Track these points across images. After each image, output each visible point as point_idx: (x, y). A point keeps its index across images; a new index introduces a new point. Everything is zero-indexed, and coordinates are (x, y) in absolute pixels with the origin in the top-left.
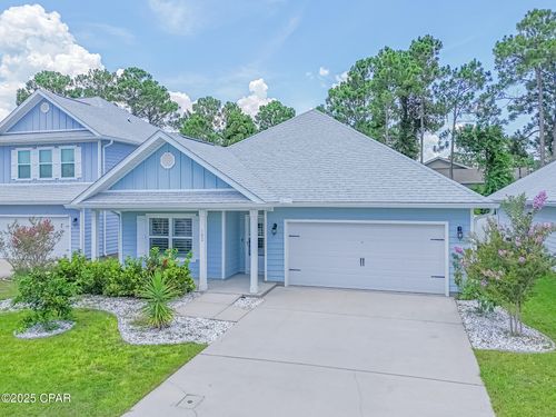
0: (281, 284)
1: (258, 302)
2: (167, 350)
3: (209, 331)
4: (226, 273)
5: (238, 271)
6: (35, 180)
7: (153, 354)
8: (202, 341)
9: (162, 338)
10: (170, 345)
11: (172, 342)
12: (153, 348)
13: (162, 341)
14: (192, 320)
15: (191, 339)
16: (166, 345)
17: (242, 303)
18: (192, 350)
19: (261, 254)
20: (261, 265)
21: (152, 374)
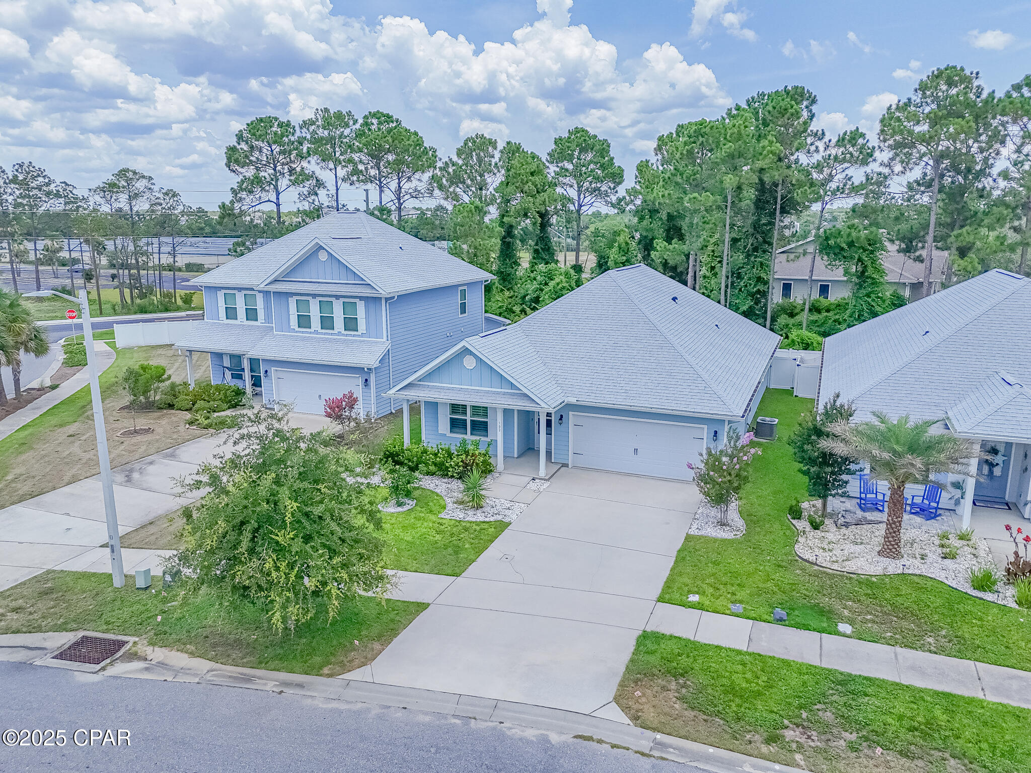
0: (565, 465)
1: (547, 484)
2: (486, 526)
3: (511, 511)
4: (518, 452)
5: (529, 449)
6: (316, 332)
7: (478, 528)
8: (507, 520)
9: (480, 517)
10: (488, 522)
11: (487, 520)
12: (478, 523)
13: (482, 519)
14: (497, 501)
15: (499, 518)
16: (484, 522)
17: (533, 486)
18: (502, 526)
19: (549, 433)
20: (549, 443)
21: (482, 542)
